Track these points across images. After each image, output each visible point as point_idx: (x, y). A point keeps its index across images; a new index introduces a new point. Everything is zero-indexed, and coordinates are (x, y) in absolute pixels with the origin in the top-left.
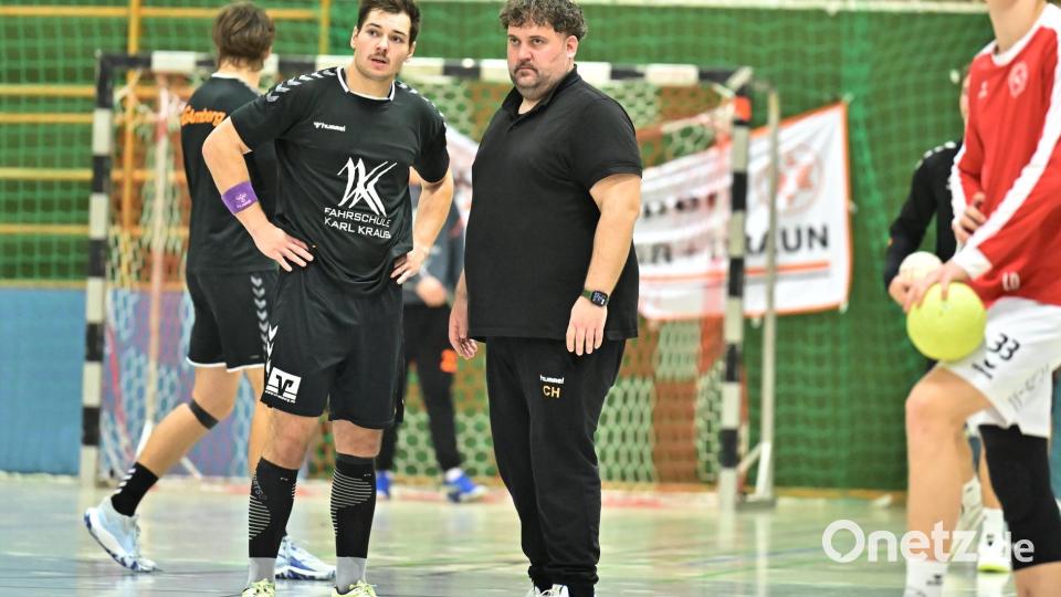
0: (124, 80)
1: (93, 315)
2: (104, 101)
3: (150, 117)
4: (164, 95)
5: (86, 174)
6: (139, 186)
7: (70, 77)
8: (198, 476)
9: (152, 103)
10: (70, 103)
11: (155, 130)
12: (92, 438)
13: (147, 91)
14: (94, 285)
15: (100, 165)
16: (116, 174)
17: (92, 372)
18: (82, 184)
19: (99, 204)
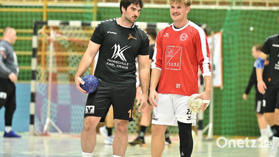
0: (41, 28)
1: (33, 90)
2: (35, 33)
3: (48, 38)
4: (52, 32)
5: (30, 53)
6: (45, 56)
7: (27, 28)
8: (60, 132)
9: (49, 34)
10: (26, 34)
11: (49, 41)
12: (32, 122)
13: (47, 31)
14: (33, 82)
15: (35, 51)
16: (39, 53)
17: (32, 105)
18: (29, 56)
19: (34, 61)
